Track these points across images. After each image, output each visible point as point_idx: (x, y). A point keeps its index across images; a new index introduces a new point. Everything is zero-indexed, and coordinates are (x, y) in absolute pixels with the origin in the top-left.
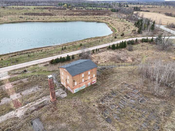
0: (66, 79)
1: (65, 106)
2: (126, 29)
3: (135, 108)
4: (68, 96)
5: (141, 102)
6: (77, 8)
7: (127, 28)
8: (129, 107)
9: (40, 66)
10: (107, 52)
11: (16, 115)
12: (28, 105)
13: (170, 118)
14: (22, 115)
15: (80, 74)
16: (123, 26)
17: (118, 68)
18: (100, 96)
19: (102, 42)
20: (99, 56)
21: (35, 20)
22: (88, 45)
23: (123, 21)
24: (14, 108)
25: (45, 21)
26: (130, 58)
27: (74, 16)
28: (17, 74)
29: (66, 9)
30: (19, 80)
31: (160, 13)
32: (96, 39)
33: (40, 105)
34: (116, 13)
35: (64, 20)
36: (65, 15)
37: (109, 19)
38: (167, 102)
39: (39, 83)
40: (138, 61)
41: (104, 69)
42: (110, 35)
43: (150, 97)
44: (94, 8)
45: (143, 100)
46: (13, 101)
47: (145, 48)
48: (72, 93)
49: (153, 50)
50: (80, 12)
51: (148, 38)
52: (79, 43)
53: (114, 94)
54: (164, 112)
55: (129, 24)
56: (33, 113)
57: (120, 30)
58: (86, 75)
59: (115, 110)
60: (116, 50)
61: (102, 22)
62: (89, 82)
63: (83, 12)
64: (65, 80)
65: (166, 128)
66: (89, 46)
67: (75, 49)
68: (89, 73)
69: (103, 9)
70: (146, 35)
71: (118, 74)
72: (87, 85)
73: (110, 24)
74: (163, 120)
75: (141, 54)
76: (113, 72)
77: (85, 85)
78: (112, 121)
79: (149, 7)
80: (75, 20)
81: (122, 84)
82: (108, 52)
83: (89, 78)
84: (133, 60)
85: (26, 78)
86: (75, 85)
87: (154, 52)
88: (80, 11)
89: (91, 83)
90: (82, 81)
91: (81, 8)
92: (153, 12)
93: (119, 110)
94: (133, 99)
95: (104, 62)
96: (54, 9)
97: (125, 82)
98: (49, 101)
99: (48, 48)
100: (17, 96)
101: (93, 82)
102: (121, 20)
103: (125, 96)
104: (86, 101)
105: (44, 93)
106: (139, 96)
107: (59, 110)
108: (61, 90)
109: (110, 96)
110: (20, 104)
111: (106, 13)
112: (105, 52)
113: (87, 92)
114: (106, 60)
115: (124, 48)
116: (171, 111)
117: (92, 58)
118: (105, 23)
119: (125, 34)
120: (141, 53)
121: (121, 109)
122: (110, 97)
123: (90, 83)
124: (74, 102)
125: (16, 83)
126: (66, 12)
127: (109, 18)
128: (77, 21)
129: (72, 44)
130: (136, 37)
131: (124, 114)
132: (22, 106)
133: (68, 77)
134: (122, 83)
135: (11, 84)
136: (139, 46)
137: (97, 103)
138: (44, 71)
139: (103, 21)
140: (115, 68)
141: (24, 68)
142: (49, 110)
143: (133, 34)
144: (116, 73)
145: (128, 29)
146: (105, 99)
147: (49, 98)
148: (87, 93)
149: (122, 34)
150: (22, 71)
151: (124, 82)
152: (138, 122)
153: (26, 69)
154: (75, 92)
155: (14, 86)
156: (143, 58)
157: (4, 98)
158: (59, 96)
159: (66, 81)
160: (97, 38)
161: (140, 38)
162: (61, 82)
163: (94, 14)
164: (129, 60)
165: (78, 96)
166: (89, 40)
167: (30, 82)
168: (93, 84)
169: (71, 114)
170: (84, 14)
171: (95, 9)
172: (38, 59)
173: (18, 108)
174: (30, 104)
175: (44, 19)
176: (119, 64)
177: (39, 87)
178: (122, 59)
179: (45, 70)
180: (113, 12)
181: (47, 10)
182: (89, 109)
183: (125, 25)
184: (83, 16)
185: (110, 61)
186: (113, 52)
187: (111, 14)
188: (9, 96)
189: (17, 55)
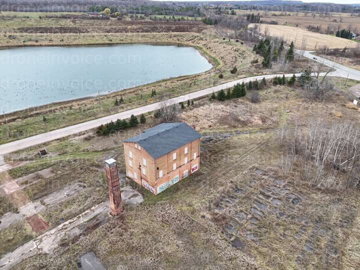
0: (140, 166)
1: (143, 221)
2: (240, 59)
3: (285, 216)
4: (145, 201)
5: (293, 202)
6: (131, 17)
7: (239, 56)
8: (273, 214)
9: (74, 141)
10: (210, 106)
11: (40, 249)
12: (64, 226)
13: (353, 230)
14: (55, 249)
15: (169, 153)
16: (231, 54)
17: (236, 138)
18: (212, 196)
19: (196, 87)
20: (195, 115)
21: (43, 43)
22: (168, 93)
23: (229, 43)
24: (34, 233)
25: (65, 45)
26: (257, 117)
27: (128, 34)
28: (26, 159)
29: (109, 19)
30: (32, 172)
31: (297, 26)
32: (183, 81)
33: (91, 224)
34: (213, 26)
35: (107, 42)
36: (107, 32)
37: (202, 39)
38: (342, 200)
39: (79, 178)
40: (274, 122)
41: (209, 141)
42: (209, 72)
43: (309, 192)
44: (168, 17)
45: (296, 199)
46: (28, 219)
47: (282, 96)
48: (152, 194)
49: (298, 99)
50: (139, 26)
51: (286, 76)
52: (147, 88)
53: (238, 190)
54: (340, 219)
55: (243, 48)
56: (78, 242)
57: (227, 61)
58: (180, 156)
59: (247, 222)
60: (227, 102)
61: (187, 46)
62: (186, 169)
63: (146, 24)
64: (136, 168)
65: (349, 250)
66: (170, 95)
67: (142, 101)
68: (186, 150)
69: (186, 18)
70: (280, 71)
71: (240, 150)
72: (181, 175)
73: (204, 49)
74: (340, 235)
75: (277, 108)
76: (228, 147)
77: (178, 176)
78: (245, 245)
79: (276, 16)
80: (130, 41)
81: (250, 169)
82: (212, 106)
83: (186, 160)
84: (264, 120)
85: (48, 167)
86: (159, 178)
87: (301, 103)
88: (139, 23)
89: (189, 172)
90: (173, 168)
91: (141, 17)
92: (284, 24)
93: (255, 223)
94: (278, 198)
95: (206, 126)
96: (84, 18)
97: (256, 165)
98: (109, 213)
99: (83, 102)
100: (35, 207)
101: (193, 169)
102: (225, 41)
103: (261, 193)
104: (185, 208)
105: (94, 198)
106: (287, 192)
107: (132, 230)
108: (128, 188)
109: (231, 195)
110: (44, 225)
111: (194, 27)
112: (207, 106)
113: (183, 190)
114: (210, 123)
115: (241, 98)
116: (353, 217)
117: (182, 119)
118: (194, 47)
119: (238, 70)
120: (276, 105)
121: (259, 220)
122: (232, 197)
123: (187, 171)
124: (161, 211)
125: (26, 179)
126: (110, 25)
127: (202, 36)
128: (135, 43)
129: (134, 92)
130: (261, 74)
131: (266, 230)
132: (51, 229)
133: (145, 161)
134: (251, 167)
135: (17, 182)
136: (269, 92)
137: (208, 212)
138: (84, 151)
139: (188, 42)
140: (232, 139)
141: (39, 146)
142: (112, 233)
143: (253, 69)
144: (235, 147)
145: (242, 59)
146: (222, 203)
147: (107, 206)
148: (184, 192)
149: (232, 69)
150: (36, 153)
151: (253, 165)
152: (294, 243)
153: (45, 148)
154: (159, 191)
155: (24, 186)
156: (281, 116)
157: (7, 214)
158: (127, 201)
159: (140, 169)
160: (183, 78)
161: (269, 77)
162: (125, 173)
163: (168, 30)
164: (257, 120)
165: (168, 199)
166: (169, 83)
167: (58, 176)
168: (192, 172)
169: (159, 238)
170: (149, 29)
171: (170, 18)
172: (67, 126)
173: (42, 234)
174: (67, 223)
175: (62, 40)
176: (238, 129)
177: (80, 186)
178: (242, 119)
179: (87, 149)
180: (208, 24)
181: (69, 20)
182: (194, 224)
183: (236, 50)
184: (147, 33)
185: (219, 125)
186: (222, 106)
187: (204, 29)
188: (17, 209)
189: (18, 118)
